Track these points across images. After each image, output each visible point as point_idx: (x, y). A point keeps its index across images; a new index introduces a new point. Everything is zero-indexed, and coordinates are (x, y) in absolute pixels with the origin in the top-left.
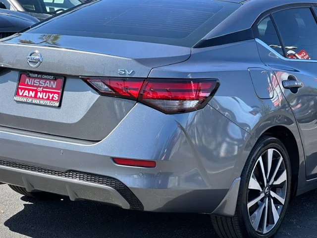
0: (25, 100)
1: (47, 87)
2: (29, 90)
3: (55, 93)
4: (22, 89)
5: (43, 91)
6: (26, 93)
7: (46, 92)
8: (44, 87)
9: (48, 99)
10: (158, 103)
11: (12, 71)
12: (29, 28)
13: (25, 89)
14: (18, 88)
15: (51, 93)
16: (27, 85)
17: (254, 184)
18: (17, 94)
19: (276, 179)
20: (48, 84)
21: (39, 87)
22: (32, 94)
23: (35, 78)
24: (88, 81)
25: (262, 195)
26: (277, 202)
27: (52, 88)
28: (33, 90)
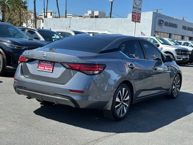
0: (41, 70)
1: (48, 66)
2: (42, 66)
3: (51, 68)
4: (40, 66)
5: (47, 67)
6: (41, 67)
7: (48, 67)
8: (47, 66)
9: (48, 70)
10: (85, 72)
11: (37, 60)
12: (44, 46)
13: (41, 66)
14: (38, 66)
15: (50, 67)
16: (42, 65)
17: (118, 100)
18: (38, 68)
19: (125, 98)
20: (49, 64)
21: (45, 65)
22: (43, 68)
23: (44, 62)
24: (62, 64)
25: (121, 104)
26: (126, 106)
27: (50, 66)
28: (43, 67)
